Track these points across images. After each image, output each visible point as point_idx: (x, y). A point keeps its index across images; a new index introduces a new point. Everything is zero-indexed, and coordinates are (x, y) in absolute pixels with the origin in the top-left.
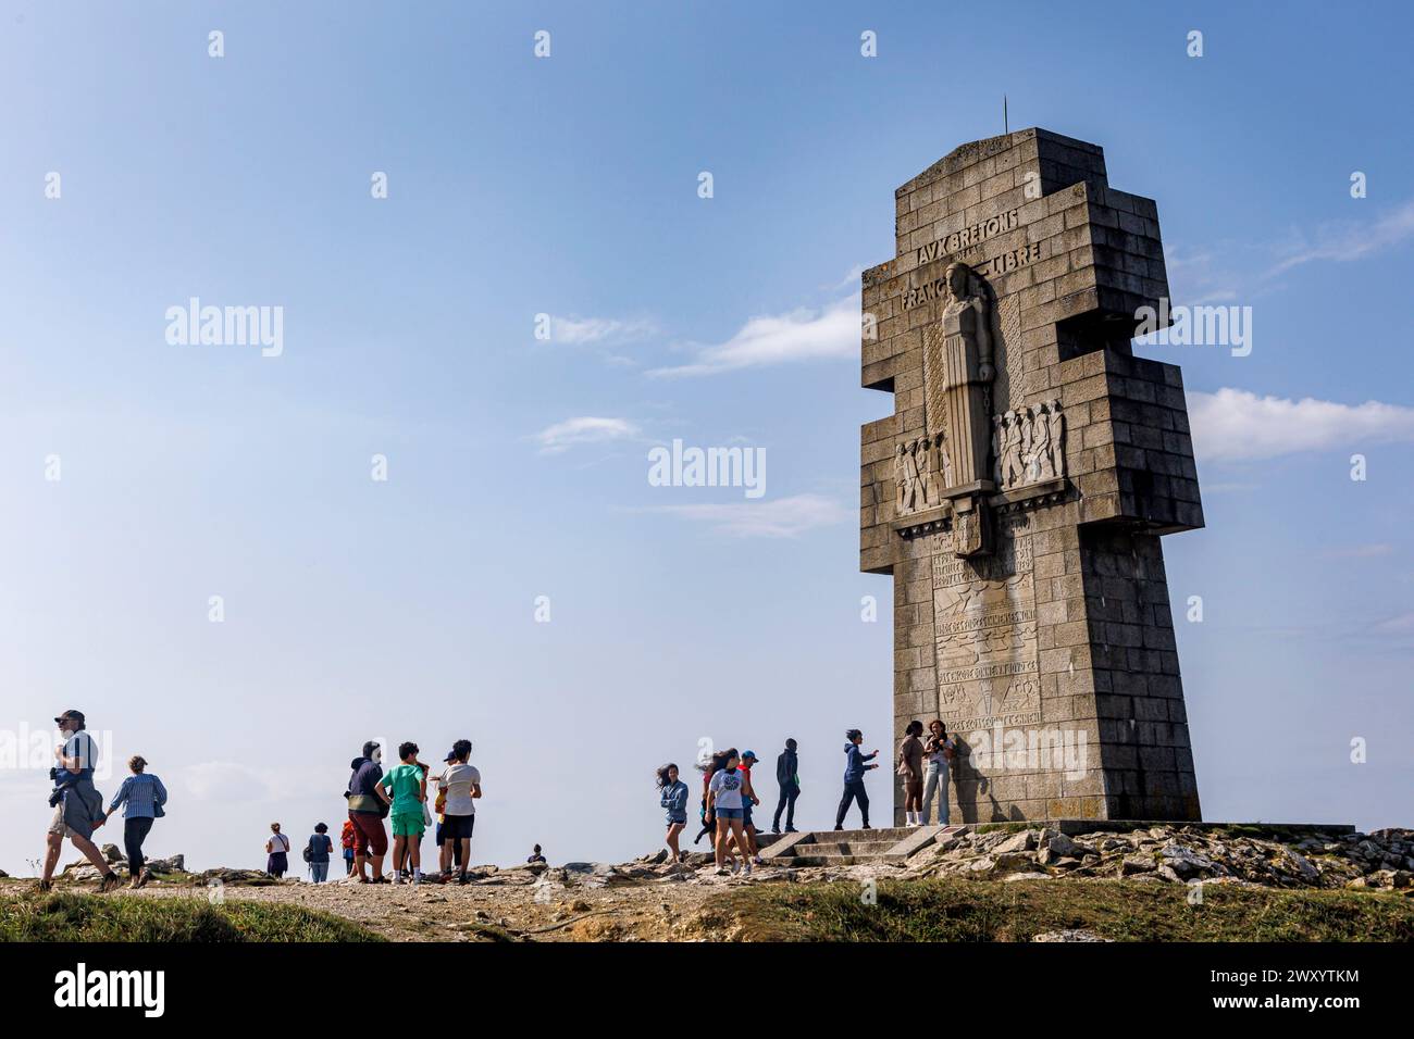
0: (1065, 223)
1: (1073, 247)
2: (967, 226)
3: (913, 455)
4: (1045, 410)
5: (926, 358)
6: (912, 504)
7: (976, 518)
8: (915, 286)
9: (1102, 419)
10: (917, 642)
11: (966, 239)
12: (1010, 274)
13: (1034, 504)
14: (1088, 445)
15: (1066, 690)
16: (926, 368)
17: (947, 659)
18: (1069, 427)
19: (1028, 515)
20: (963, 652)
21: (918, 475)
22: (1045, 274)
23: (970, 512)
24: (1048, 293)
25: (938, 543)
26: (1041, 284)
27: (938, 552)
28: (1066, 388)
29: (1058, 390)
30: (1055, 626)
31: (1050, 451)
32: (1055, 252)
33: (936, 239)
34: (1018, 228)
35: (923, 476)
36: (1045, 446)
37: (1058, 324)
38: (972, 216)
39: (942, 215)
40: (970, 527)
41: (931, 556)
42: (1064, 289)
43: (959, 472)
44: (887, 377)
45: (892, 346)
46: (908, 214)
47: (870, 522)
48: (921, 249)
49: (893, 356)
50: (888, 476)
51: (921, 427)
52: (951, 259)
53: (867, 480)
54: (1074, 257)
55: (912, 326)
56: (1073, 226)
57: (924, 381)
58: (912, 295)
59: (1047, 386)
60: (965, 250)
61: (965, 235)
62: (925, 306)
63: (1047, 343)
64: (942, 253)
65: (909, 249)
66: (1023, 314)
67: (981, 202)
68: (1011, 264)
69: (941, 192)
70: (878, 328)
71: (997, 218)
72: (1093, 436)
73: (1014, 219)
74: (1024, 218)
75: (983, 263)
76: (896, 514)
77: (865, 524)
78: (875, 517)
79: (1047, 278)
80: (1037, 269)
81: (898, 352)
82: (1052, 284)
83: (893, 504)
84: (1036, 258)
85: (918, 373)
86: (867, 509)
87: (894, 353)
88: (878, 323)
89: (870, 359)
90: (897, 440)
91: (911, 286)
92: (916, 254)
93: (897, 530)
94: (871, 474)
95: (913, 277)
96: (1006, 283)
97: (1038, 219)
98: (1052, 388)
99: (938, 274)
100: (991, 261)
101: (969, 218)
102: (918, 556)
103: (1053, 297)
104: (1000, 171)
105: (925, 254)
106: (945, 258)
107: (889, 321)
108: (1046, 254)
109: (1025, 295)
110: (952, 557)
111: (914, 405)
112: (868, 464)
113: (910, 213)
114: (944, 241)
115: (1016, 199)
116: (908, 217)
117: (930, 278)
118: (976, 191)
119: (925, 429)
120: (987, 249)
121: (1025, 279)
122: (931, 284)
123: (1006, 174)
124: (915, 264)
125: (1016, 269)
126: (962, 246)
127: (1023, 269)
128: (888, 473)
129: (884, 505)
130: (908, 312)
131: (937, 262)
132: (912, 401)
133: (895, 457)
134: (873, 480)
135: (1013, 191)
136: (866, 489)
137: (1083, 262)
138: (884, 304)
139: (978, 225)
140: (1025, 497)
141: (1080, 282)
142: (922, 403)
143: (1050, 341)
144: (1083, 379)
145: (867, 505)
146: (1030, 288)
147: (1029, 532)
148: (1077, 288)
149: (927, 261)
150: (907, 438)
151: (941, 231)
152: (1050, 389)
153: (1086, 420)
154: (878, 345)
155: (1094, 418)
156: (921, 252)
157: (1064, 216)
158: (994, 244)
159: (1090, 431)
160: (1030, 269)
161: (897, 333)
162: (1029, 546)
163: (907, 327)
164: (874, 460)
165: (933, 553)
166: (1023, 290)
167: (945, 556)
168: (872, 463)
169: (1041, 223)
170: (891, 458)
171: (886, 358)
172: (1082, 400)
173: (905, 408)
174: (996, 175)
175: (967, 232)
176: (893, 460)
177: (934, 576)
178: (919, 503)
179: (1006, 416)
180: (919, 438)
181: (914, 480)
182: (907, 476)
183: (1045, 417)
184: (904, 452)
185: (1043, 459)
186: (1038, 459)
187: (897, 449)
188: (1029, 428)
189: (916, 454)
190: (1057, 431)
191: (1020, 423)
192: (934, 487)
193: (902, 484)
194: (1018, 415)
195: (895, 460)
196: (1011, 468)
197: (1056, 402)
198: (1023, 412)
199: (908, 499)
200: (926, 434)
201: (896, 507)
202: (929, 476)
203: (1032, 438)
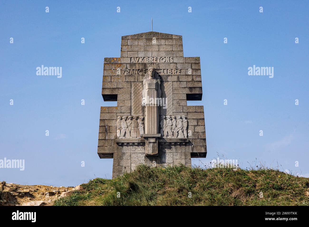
0: (192, 66)
1: (194, 74)
2: (153, 57)
3: (126, 120)
4: (181, 118)
5: (132, 92)
6: (125, 136)
7: (156, 145)
8: (129, 68)
9: (202, 125)
11: (152, 60)
12: (169, 76)
13: (176, 144)
14: (196, 131)
16: (132, 95)
18: (189, 124)
19: (172, 146)
21: (128, 127)
22: (183, 79)
23: (154, 143)
24: (184, 85)
25: (134, 149)
26: (181, 81)
27: (134, 152)
28: (189, 113)
29: (186, 114)
31: (183, 130)
32: (187, 74)
33: (139, 56)
34: (173, 63)
35: (130, 128)
36: (181, 128)
37: (187, 94)
38: (155, 54)
39: (142, 50)
40: (153, 147)
42: (190, 85)
43: (150, 130)
44: (114, 94)
45: (117, 85)
46: (127, 45)
47: (103, 138)
48: (132, 58)
49: (117, 88)
50: (113, 125)
51: (129, 113)
52: (145, 65)
53: (103, 124)
54: (194, 77)
55: (126, 81)
56: (194, 68)
57: (131, 99)
58: (127, 71)
59: (181, 111)
60: (151, 63)
61: (151, 59)
62: (133, 76)
63: (183, 99)
64: (141, 62)
65: (127, 57)
66: (174, 88)
67: (159, 51)
68: (170, 73)
69: (142, 43)
70: (111, 77)
71: (165, 57)
72: (198, 129)
73: (172, 60)
74: (176, 60)
75: (158, 69)
76: (116, 137)
77: (101, 138)
78: (106, 137)
79: (184, 80)
80: (180, 77)
81: (120, 87)
82: (185, 83)
83: (115, 134)
84: (180, 73)
85: (128, 96)
86: (102, 134)
87: (118, 87)
88: (111, 76)
89: (106, 86)
90: (118, 114)
91: (127, 68)
92: (130, 59)
93: (116, 143)
94: (104, 123)
95: (128, 66)
96: (167, 78)
97: (182, 63)
98: (184, 112)
99: (139, 68)
100: (162, 69)
101: (153, 54)
102: (125, 152)
103: (186, 86)
104: (167, 44)
105: (134, 60)
106: (142, 64)
107: (116, 76)
108: (184, 74)
109: (175, 83)
110: (140, 154)
111: (126, 105)
112: (103, 119)
113: (128, 45)
114: (142, 58)
115: (173, 54)
116: (127, 46)
117: (135, 68)
118: (157, 47)
119: (131, 114)
120: (160, 66)
121: (175, 78)
122: (136, 70)
123: (169, 46)
124: (129, 62)
125: (172, 75)
126: (150, 62)
127: (174, 75)
128: (113, 124)
129: (110, 133)
130: (125, 76)
131: (139, 63)
132: (125, 104)
133: (116, 120)
134: (105, 125)
135: (172, 52)
136: (102, 127)
137: (198, 79)
138: (114, 70)
139: (157, 57)
140: (172, 142)
141: (196, 85)
142: (130, 105)
143: (184, 99)
144: (196, 112)
145: (102, 132)
146: (177, 82)
147: (172, 151)
148: (195, 86)
149: (134, 62)
150: (122, 115)
151: (141, 55)
152: (183, 112)
153: (196, 124)
154: (110, 83)
155: (199, 124)
156: (132, 59)
157: (191, 64)
158: (163, 65)
159: (197, 127)
160: (177, 76)
161: (119, 81)
162: (172, 156)
163: (124, 80)
164: (106, 119)
165: (132, 152)
166: (174, 81)
167: (137, 154)
168: (105, 120)
169: (182, 64)
170: (114, 119)
171: (114, 88)
172: (194, 118)
173: (122, 105)
174: (165, 45)
175: (152, 58)
176: (115, 120)
177: (132, 159)
178: (128, 136)
179: (166, 117)
180: (128, 116)
181: (126, 128)
182: (123, 127)
183: (181, 120)
184: (122, 119)
185: (180, 132)
186: (178, 131)
187: (119, 117)
188: (175, 122)
189: (127, 120)
190: (185, 125)
191: (172, 120)
192: (134, 132)
193: (120, 129)
194: (171, 117)
195: (116, 121)
196: (167, 132)
197: (185, 117)
198: (173, 117)
199: (123, 134)
200: (131, 115)
201: (116, 135)
202: (133, 128)
203: (176, 125)
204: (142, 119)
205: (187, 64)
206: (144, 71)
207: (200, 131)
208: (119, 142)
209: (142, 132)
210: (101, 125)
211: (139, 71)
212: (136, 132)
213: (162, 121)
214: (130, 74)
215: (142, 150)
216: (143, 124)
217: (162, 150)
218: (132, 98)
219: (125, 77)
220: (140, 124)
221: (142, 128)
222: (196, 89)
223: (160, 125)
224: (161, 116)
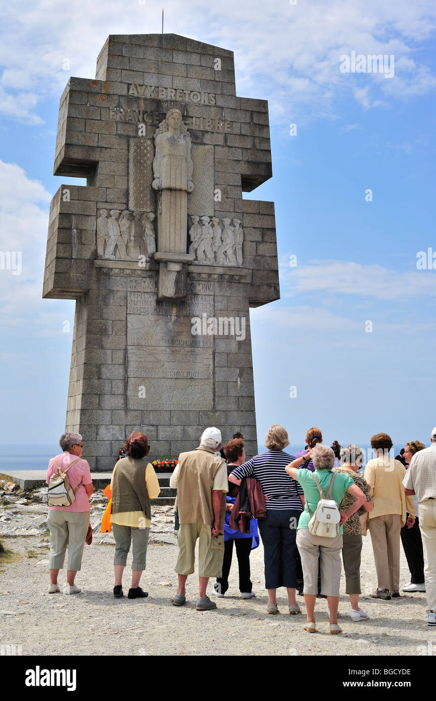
0: (252, 118)
1: (257, 135)
2: (174, 87)
3: (117, 219)
4: (232, 224)
5: (131, 160)
6: (115, 253)
8: (124, 107)
9: (270, 241)
10: (108, 346)
11: (173, 95)
12: (207, 132)
13: (220, 278)
14: (260, 253)
15: (233, 393)
16: (131, 166)
17: (136, 361)
18: (247, 239)
19: (212, 283)
20: (151, 358)
21: (121, 235)
22: (234, 142)
24: (238, 155)
26: (232, 147)
27: (133, 290)
28: (245, 215)
30: (228, 354)
31: (234, 249)
32: (243, 132)
33: (145, 83)
34: (215, 106)
35: (125, 237)
36: (232, 245)
37: (242, 175)
38: (179, 83)
39: (153, 71)
40: (177, 282)
41: (127, 291)
42: (249, 156)
43: (172, 245)
44: (90, 158)
45: (98, 139)
46: (119, 56)
47: (67, 255)
48: (131, 84)
49: (98, 147)
50: (88, 228)
51: (124, 203)
52: (158, 102)
53: (66, 225)
54: (257, 141)
55: (119, 132)
56: (258, 123)
57: (128, 173)
58: (121, 112)
59: (232, 210)
60: (171, 101)
61: (172, 92)
62: (132, 124)
63: (234, 184)
64: (151, 95)
65: (120, 80)
66: (217, 160)
67: (187, 77)
68: (209, 126)
69: (151, 55)
70: (85, 122)
71: (200, 93)
72: (264, 249)
73: (213, 99)
74: (221, 102)
75: (186, 116)
76: (95, 256)
77: (61, 255)
78: (72, 252)
79: (236, 145)
80: (229, 137)
81: (104, 146)
82: (240, 150)
83: (93, 248)
84: (229, 130)
85: (122, 167)
86: (64, 245)
87: (100, 145)
88: (85, 119)
89: (75, 141)
90: (100, 205)
91: (119, 106)
92: (126, 86)
93: (96, 268)
94: (70, 221)
95: (122, 100)
96: (203, 136)
97: (232, 108)
98: (236, 212)
99: (146, 107)
100: (192, 117)
101: (175, 82)
102: (115, 289)
103: (240, 158)
104: (204, 65)
105: (135, 90)
106: (153, 100)
107: (96, 121)
108: (237, 131)
109: (219, 149)
110: (146, 295)
111: (117, 186)
112: (68, 214)
113: (122, 56)
114: (153, 88)
115: (215, 88)
116: (121, 58)
117: (138, 107)
118: (183, 68)
119: (128, 206)
120: (190, 109)
121: (220, 140)
122: (139, 111)
123: (209, 69)
124: (124, 92)
125: (213, 131)
126: (169, 98)
127: (217, 133)
128: (89, 225)
129: (83, 246)
130: (117, 123)
131: (146, 99)
132: (115, 183)
133: (97, 217)
134: (72, 226)
135: (214, 82)
136: (64, 231)
137: (264, 147)
138: (92, 108)
139: (183, 90)
140: (213, 273)
141: (261, 158)
142: (125, 187)
143: (236, 184)
144: (259, 214)
145: (64, 242)
146: (223, 146)
147: (212, 293)
148: (258, 160)
149: (136, 95)
150: (109, 206)
151: (151, 80)
152: (234, 212)
153: (260, 239)
154: (84, 134)
155: (265, 239)
156: (132, 87)
157: (252, 114)
158: (197, 108)
159: (261, 246)
160: (223, 135)
161: (104, 132)
162: (212, 303)
163: (114, 132)
164: (75, 213)
165: (128, 289)
166: (218, 145)
167: (139, 294)
168: (71, 214)
169: (234, 111)
170: (92, 216)
171: (91, 145)
172: (257, 226)
173: (108, 186)
174: (201, 66)
175: (174, 91)
176: (94, 218)
177: (129, 305)
178: (122, 254)
179: (202, 218)
180: (122, 211)
181: (117, 237)
182: (111, 233)
183: (232, 228)
184: (109, 216)
185: (230, 252)
186: (226, 252)
187: (101, 212)
188: (219, 231)
189: (120, 220)
190: (240, 239)
191: (213, 226)
192: (135, 247)
193: (105, 237)
194: (211, 221)
195: (97, 219)
196: (204, 251)
197: (239, 222)
198: (216, 220)
199: (111, 248)
200: (127, 209)
201: (96, 250)
202: (132, 238)
203: (221, 238)
204: (152, 220)
205: (243, 112)
206: (156, 116)
207: (267, 255)
208: (102, 266)
209: (151, 249)
210: (62, 226)
211: (145, 116)
212: (138, 247)
213: (192, 227)
214: (127, 120)
215: (151, 286)
216: (155, 230)
217: (192, 290)
218: (131, 171)
219: (115, 125)
220: (149, 231)
221: (152, 239)
222: (260, 166)
223: (189, 236)
224: (192, 217)
